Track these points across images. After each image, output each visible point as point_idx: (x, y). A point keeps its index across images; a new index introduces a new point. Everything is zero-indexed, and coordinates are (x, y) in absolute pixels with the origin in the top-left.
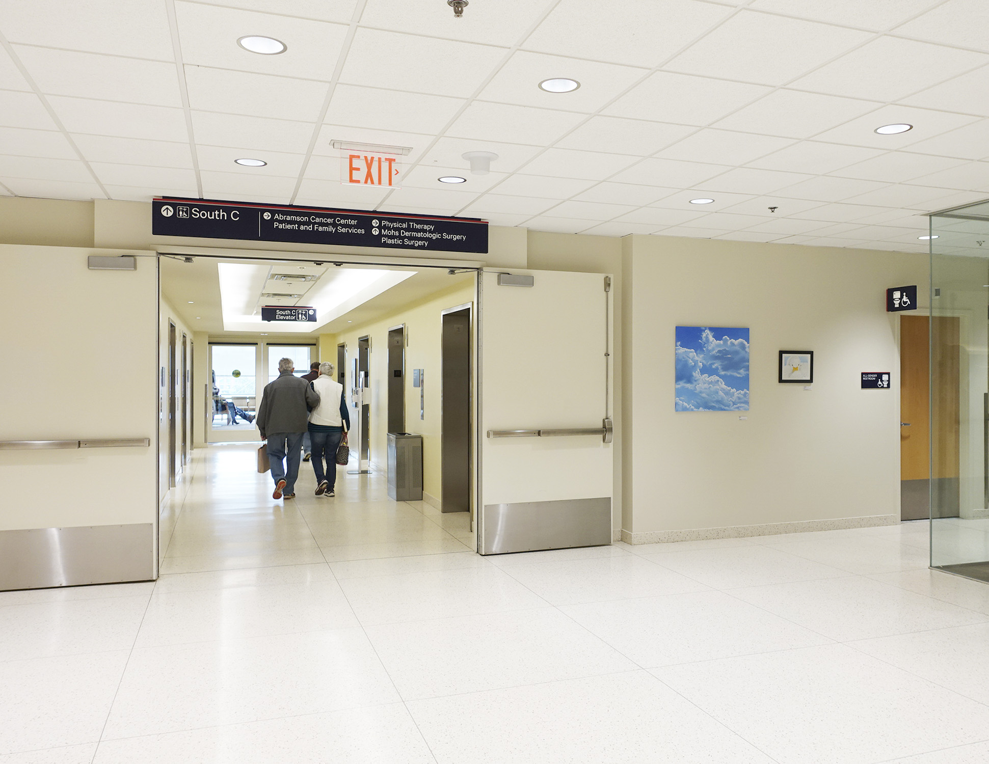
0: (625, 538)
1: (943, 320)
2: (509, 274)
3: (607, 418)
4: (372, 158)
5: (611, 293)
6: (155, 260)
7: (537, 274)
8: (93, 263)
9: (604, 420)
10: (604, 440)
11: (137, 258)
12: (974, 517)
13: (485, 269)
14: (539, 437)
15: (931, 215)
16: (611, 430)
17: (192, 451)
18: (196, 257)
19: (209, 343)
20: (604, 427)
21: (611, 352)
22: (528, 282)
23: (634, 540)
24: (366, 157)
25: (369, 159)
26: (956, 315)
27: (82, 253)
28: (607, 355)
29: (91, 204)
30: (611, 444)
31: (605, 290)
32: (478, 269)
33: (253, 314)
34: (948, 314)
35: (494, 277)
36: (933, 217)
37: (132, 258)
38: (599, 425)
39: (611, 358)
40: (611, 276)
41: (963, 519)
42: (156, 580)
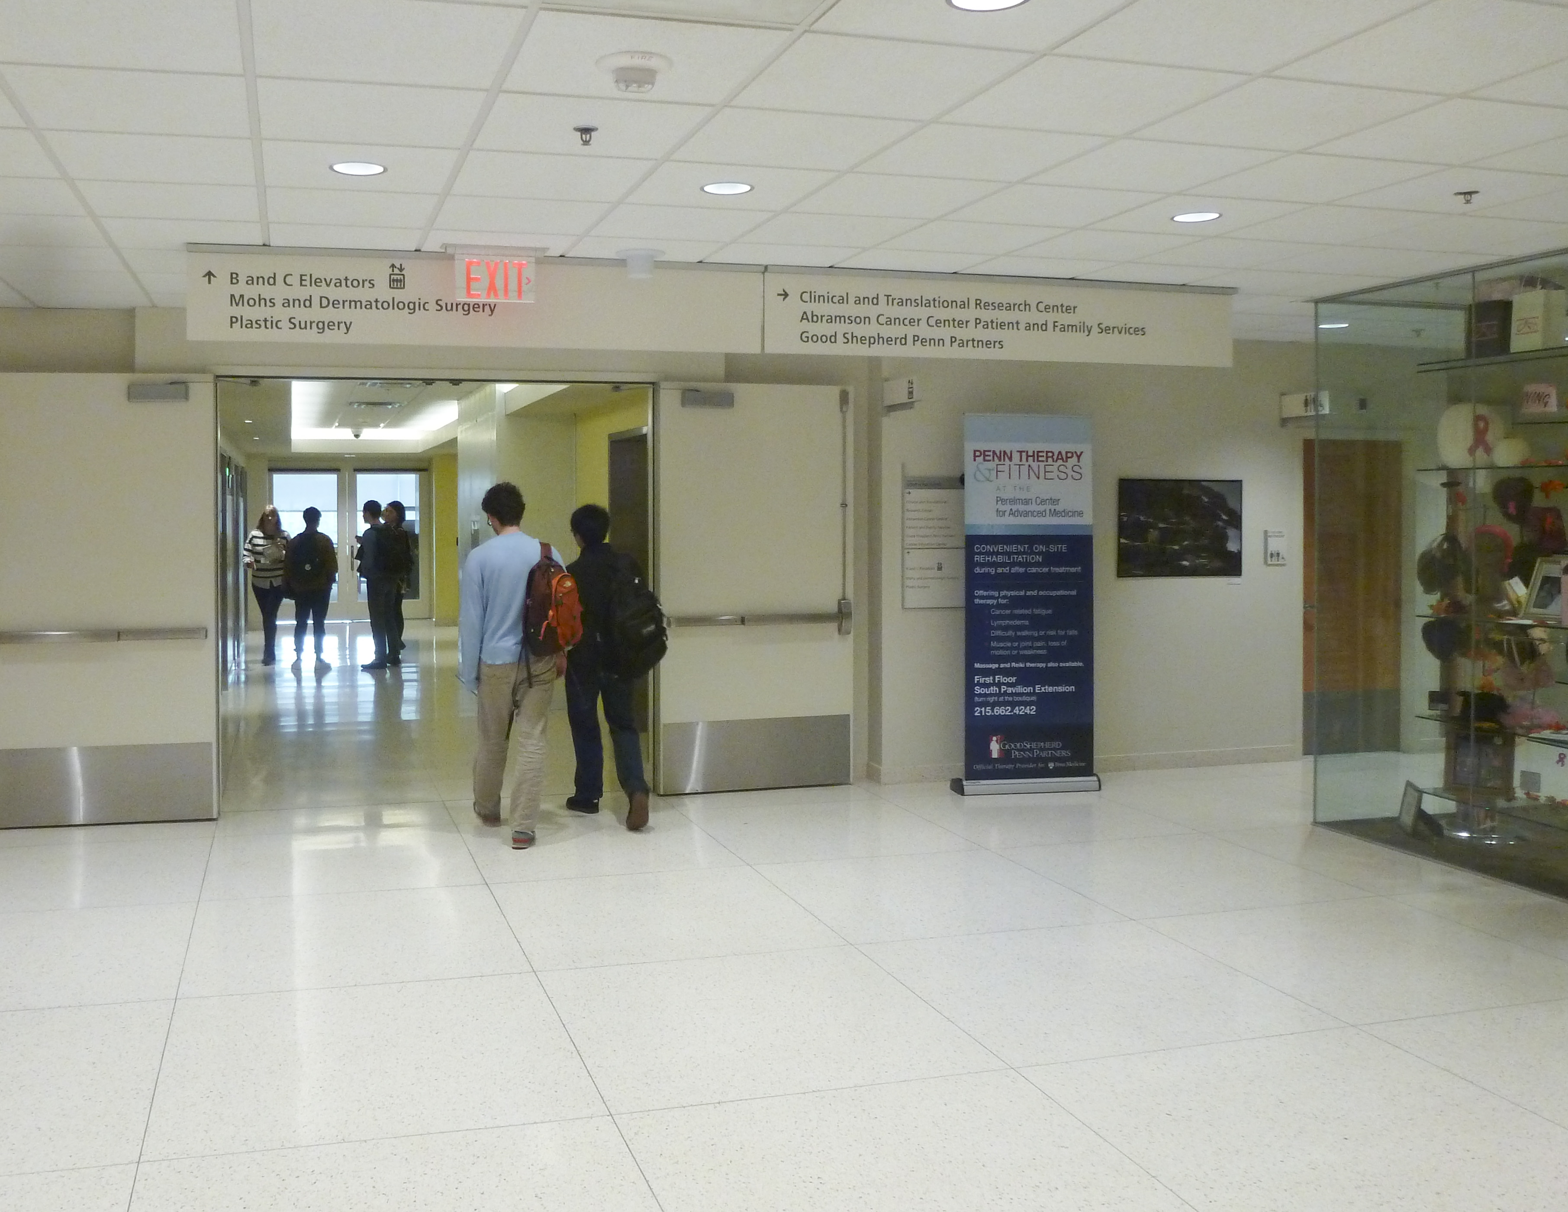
0: (872, 775)
1: (1371, 446)
2: (697, 391)
3: (844, 599)
4: (496, 264)
5: (850, 416)
6: (211, 386)
7: (740, 390)
8: (135, 393)
9: (839, 603)
10: (839, 630)
11: (191, 385)
12: (1422, 751)
13: (663, 385)
14: (743, 626)
15: (1317, 302)
16: (849, 615)
17: (247, 635)
18: (265, 379)
19: (269, 470)
20: (840, 611)
21: (850, 501)
22: (725, 400)
23: (884, 779)
24: (488, 264)
25: (492, 265)
26: (1392, 437)
27: (118, 381)
28: (844, 505)
29: (131, 313)
30: (851, 637)
31: (841, 411)
32: (653, 383)
33: (334, 426)
34: (1380, 436)
35: (677, 395)
36: (1319, 305)
37: (183, 386)
38: (833, 607)
39: (850, 509)
40: (851, 389)
41: (1404, 753)
42: (217, 818)
